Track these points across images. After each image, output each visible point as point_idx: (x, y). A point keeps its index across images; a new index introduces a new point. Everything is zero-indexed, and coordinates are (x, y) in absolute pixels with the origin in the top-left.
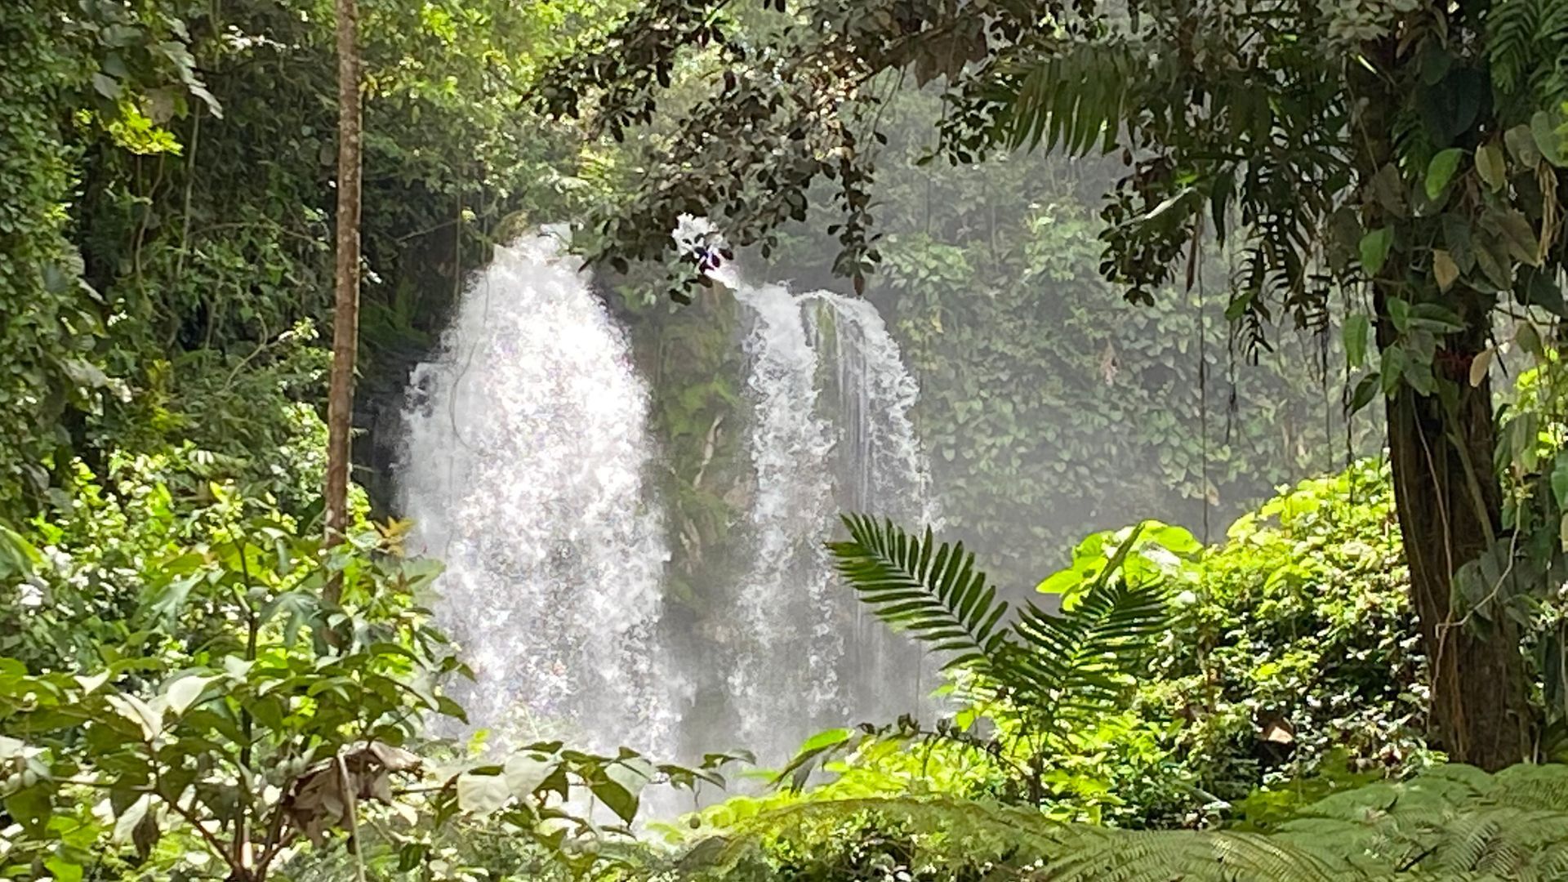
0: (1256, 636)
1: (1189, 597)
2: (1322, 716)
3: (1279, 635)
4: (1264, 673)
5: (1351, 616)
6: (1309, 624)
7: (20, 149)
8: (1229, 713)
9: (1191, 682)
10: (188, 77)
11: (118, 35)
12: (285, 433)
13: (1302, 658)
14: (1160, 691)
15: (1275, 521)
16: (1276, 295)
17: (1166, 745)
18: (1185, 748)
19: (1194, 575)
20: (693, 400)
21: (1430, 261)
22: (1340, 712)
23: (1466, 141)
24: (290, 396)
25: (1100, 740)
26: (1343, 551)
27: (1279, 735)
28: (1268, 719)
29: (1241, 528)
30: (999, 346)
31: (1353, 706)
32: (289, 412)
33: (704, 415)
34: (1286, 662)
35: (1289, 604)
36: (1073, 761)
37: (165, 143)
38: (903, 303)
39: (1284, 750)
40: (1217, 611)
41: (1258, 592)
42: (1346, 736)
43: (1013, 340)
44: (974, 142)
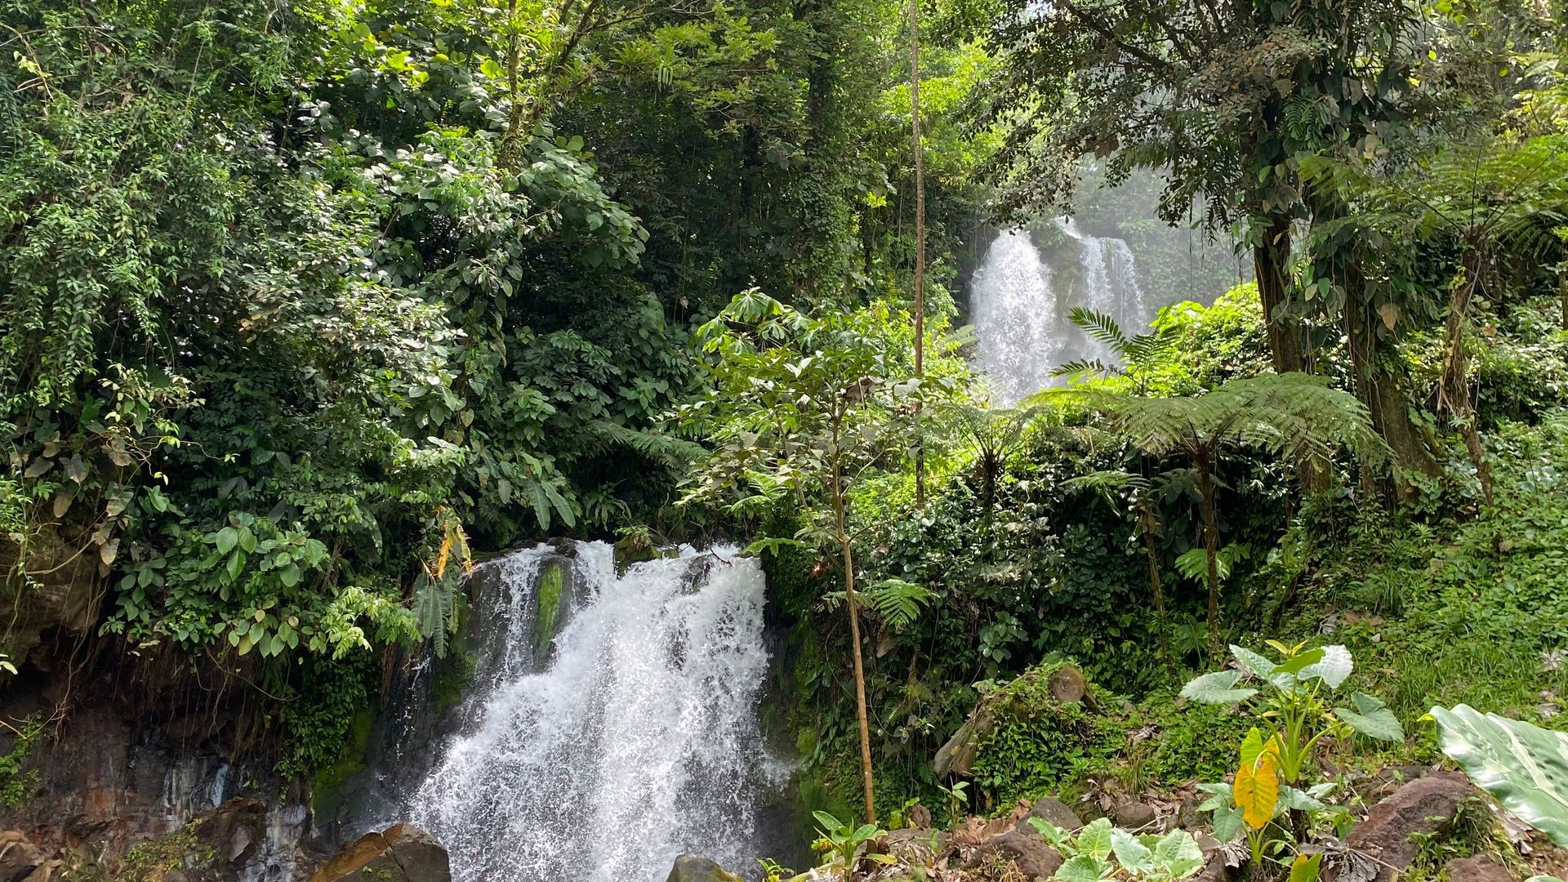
0: (1222, 336)
1: (1199, 325)
2: (1242, 361)
3: (1230, 335)
4: (1224, 348)
5: (1253, 328)
6: (1239, 331)
7: (834, 208)
8: (1212, 361)
9: (1200, 352)
10: (886, 182)
11: (864, 171)
12: (932, 293)
13: (1237, 342)
14: (1188, 356)
15: (1230, 299)
16: (1218, 223)
17: (1191, 373)
18: (1198, 373)
19: (1200, 318)
20: (1065, 275)
21: (1261, 204)
22: (1249, 359)
23: (1273, 163)
24: (936, 282)
25: (1168, 373)
26: (1250, 307)
27: (1228, 368)
28: (1225, 363)
29: (1218, 302)
30: (1166, 250)
31: (1253, 357)
32: (935, 286)
33: (1069, 279)
34: (1231, 344)
35: (1233, 325)
36: (1159, 380)
37: (883, 202)
38: (1133, 238)
39: (1230, 373)
40: (1209, 329)
41: (1223, 322)
42: (1251, 367)
43: (1171, 248)
44: (1118, 180)
